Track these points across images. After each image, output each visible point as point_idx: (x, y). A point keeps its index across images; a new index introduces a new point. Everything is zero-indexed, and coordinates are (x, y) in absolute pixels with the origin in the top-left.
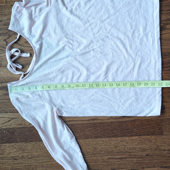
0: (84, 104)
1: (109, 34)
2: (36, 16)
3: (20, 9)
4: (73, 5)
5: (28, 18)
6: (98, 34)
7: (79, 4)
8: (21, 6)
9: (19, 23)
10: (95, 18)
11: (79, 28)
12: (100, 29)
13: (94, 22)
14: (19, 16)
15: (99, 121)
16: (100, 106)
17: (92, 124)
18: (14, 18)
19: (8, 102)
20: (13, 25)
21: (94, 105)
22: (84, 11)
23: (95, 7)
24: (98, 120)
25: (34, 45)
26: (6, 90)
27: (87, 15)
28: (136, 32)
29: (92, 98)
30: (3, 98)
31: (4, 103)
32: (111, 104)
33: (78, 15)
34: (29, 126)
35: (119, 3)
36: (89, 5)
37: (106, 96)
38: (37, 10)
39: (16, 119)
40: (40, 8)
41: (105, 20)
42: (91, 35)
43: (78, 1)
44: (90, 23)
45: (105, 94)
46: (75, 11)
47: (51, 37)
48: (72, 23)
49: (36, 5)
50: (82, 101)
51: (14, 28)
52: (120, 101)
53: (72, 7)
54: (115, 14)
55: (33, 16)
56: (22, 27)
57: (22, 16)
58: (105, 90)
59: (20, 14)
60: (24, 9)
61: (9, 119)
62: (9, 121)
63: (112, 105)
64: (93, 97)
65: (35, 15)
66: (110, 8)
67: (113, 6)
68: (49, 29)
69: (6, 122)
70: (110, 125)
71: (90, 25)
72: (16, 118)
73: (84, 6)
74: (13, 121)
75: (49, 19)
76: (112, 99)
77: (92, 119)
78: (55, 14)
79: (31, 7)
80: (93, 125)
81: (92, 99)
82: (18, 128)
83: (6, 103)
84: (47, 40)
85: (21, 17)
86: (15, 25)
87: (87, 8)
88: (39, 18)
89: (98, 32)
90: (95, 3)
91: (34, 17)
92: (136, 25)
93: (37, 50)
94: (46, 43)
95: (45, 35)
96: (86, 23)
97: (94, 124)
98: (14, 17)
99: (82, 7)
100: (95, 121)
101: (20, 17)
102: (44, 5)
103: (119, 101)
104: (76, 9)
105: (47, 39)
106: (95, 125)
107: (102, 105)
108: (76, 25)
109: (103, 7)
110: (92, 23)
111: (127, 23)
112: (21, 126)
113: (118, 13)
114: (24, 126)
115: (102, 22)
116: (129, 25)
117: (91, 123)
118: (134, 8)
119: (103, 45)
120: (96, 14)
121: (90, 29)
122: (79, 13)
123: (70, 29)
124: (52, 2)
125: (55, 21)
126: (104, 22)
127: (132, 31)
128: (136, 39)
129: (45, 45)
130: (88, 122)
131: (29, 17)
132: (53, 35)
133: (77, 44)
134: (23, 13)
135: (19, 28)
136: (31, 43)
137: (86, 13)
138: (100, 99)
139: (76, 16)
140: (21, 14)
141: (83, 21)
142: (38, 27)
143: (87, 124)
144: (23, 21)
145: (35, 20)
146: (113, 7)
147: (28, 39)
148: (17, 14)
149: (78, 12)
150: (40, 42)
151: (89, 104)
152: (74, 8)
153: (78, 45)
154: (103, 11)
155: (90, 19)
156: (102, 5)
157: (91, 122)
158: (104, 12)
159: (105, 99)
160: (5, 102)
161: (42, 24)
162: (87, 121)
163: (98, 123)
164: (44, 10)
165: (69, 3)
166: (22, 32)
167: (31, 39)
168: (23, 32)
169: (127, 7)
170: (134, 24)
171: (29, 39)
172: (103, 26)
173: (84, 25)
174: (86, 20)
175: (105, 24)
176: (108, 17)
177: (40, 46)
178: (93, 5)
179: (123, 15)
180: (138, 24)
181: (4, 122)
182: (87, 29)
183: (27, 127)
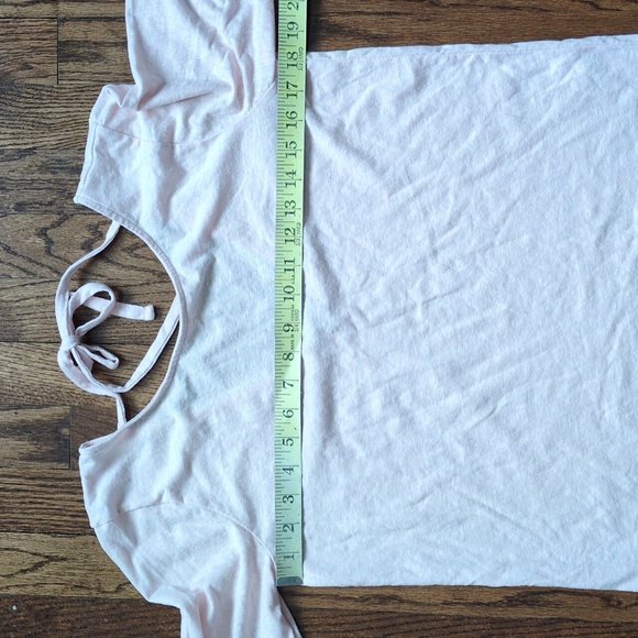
0: (388, 532)
1: (497, 233)
2: (190, 150)
3: (121, 115)
4: (346, 108)
5: (156, 158)
6: (450, 234)
7: (372, 105)
8: (127, 104)
9: (118, 174)
10: (437, 166)
11: (370, 205)
12: (458, 215)
13: (436, 182)
14: (117, 145)
15: (405, 608)
16: (457, 543)
17: (374, 617)
18: (98, 157)
19: (37, 488)
20: (95, 183)
21: (433, 537)
22: (394, 133)
23: (442, 118)
24: (402, 601)
25: (181, 271)
26: (33, 439)
27: (403, 149)
28: (616, 228)
29: (422, 507)
30: (19, 472)
31: (19, 490)
32: (505, 536)
33: (366, 148)
34: (115, 596)
35: (545, 101)
36: (412, 110)
37: (484, 501)
38: (196, 122)
39: (65, 563)
40: (209, 116)
41: (484, 173)
42: (419, 238)
43: (368, 91)
44: (418, 183)
45: (479, 491)
46: (355, 131)
47: (250, 239)
48: (341, 183)
49: (191, 101)
50: (378, 520)
51: (99, 199)
52: (544, 521)
53: (340, 113)
54: (526, 147)
55: (178, 150)
56: (131, 194)
57: (132, 147)
58: (477, 473)
59: (121, 138)
60: (140, 115)
61: (37, 560)
62: (36, 567)
63: (510, 537)
64: (426, 501)
65: (185, 145)
66: (505, 121)
67: (518, 113)
68: (241, 204)
69: (24, 571)
70: (454, 629)
71: (418, 193)
72: (64, 559)
73: (393, 111)
74: (52, 567)
75: (244, 162)
76: (508, 514)
77: (376, 596)
78: (270, 142)
79: (166, 106)
80: (379, 620)
81: (421, 509)
82: (70, 600)
83: (29, 494)
84: (234, 251)
85: (126, 152)
86: (102, 186)
87: (405, 121)
88: (201, 159)
89: (450, 225)
90: (443, 101)
91: (183, 154)
92: (618, 199)
93: (191, 294)
94: (230, 262)
95: (227, 231)
96: (401, 185)
97: (386, 619)
98: (97, 150)
99: (383, 118)
100: (390, 607)
101: (121, 151)
102: (224, 102)
103: (539, 523)
104: (359, 123)
105: (231, 246)
106: (387, 623)
107: (465, 539)
108: (355, 191)
109: (473, 119)
110: (426, 186)
111: (578, 189)
112: (84, 593)
113: (541, 143)
114: (94, 594)
115: (470, 181)
116: (584, 198)
117: (371, 613)
118: (610, 124)
119: (468, 284)
120: (446, 146)
121: (414, 209)
122: (373, 140)
123: (331, 208)
124: (258, 90)
125: (267, 172)
126: (476, 183)
127: (599, 222)
128: (615, 258)
129: (223, 273)
130: (360, 607)
131: (160, 154)
132: (259, 232)
133: (359, 275)
134: (136, 133)
135: (119, 195)
136: (168, 260)
137: (400, 141)
138: (458, 511)
139: (359, 153)
140: (125, 139)
141: (388, 175)
142: (196, 194)
143: (354, 613)
144: (133, 169)
145: (184, 164)
146: (520, 120)
147: (154, 243)
148: (109, 140)
149: (365, 137)
150: (202, 259)
151: (410, 532)
152: (349, 119)
153: (363, 277)
154: (473, 135)
155: (417, 167)
156: (471, 108)
157: (372, 608)
158: (477, 138)
159: (479, 511)
160: (25, 487)
161: (213, 183)
162: (356, 600)
163: (402, 616)
164: (223, 122)
165: (331, 95)
166: (129, 215)
167: (165, 242)
168: (134, 214)
169: (582, 121)
170: (608, 192)
171: (160, 243)
172: (472, 201)
173: (389, 196)
174: (399, 173)
175: (482, 193)
176: (497, 163)
177: (201, 274)
178: (430, 110)
179: (560, 153)
180: (627, 194)
181: (16, 569)
182: (402, 209)
183: (105, 601)
